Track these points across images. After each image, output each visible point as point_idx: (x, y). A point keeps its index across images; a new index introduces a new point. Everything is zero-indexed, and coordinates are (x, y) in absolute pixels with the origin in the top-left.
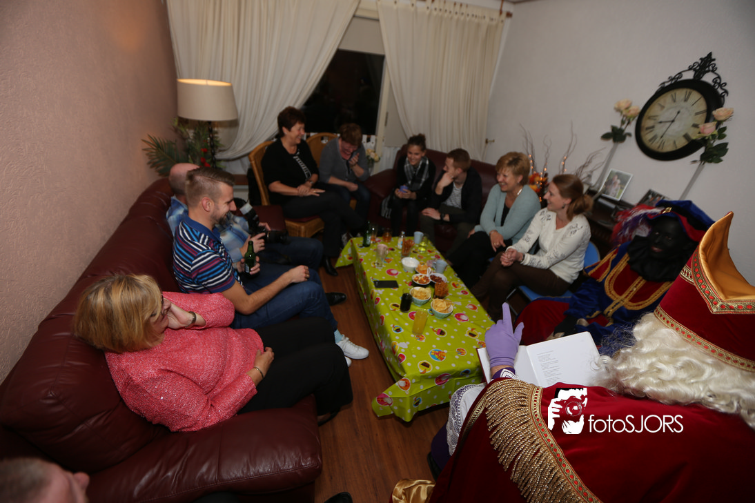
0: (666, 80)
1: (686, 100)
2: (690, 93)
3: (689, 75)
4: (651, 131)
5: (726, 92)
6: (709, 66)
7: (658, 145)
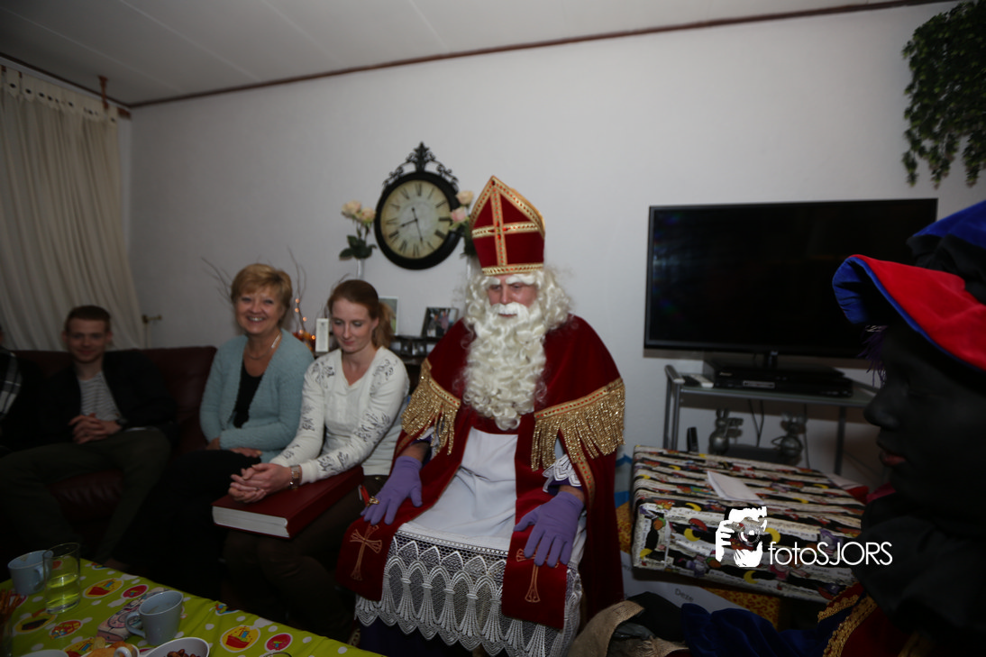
0: (387, 177)
1: (419, 194)
2: (420, 186)
3: (410, 168)
4: (396, 238)
5: (455, 179)
6: (426, 155)
7: (411, 252)
